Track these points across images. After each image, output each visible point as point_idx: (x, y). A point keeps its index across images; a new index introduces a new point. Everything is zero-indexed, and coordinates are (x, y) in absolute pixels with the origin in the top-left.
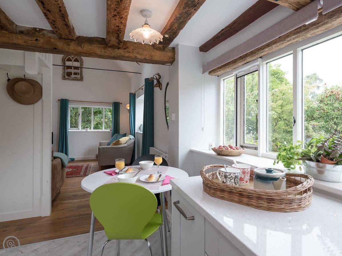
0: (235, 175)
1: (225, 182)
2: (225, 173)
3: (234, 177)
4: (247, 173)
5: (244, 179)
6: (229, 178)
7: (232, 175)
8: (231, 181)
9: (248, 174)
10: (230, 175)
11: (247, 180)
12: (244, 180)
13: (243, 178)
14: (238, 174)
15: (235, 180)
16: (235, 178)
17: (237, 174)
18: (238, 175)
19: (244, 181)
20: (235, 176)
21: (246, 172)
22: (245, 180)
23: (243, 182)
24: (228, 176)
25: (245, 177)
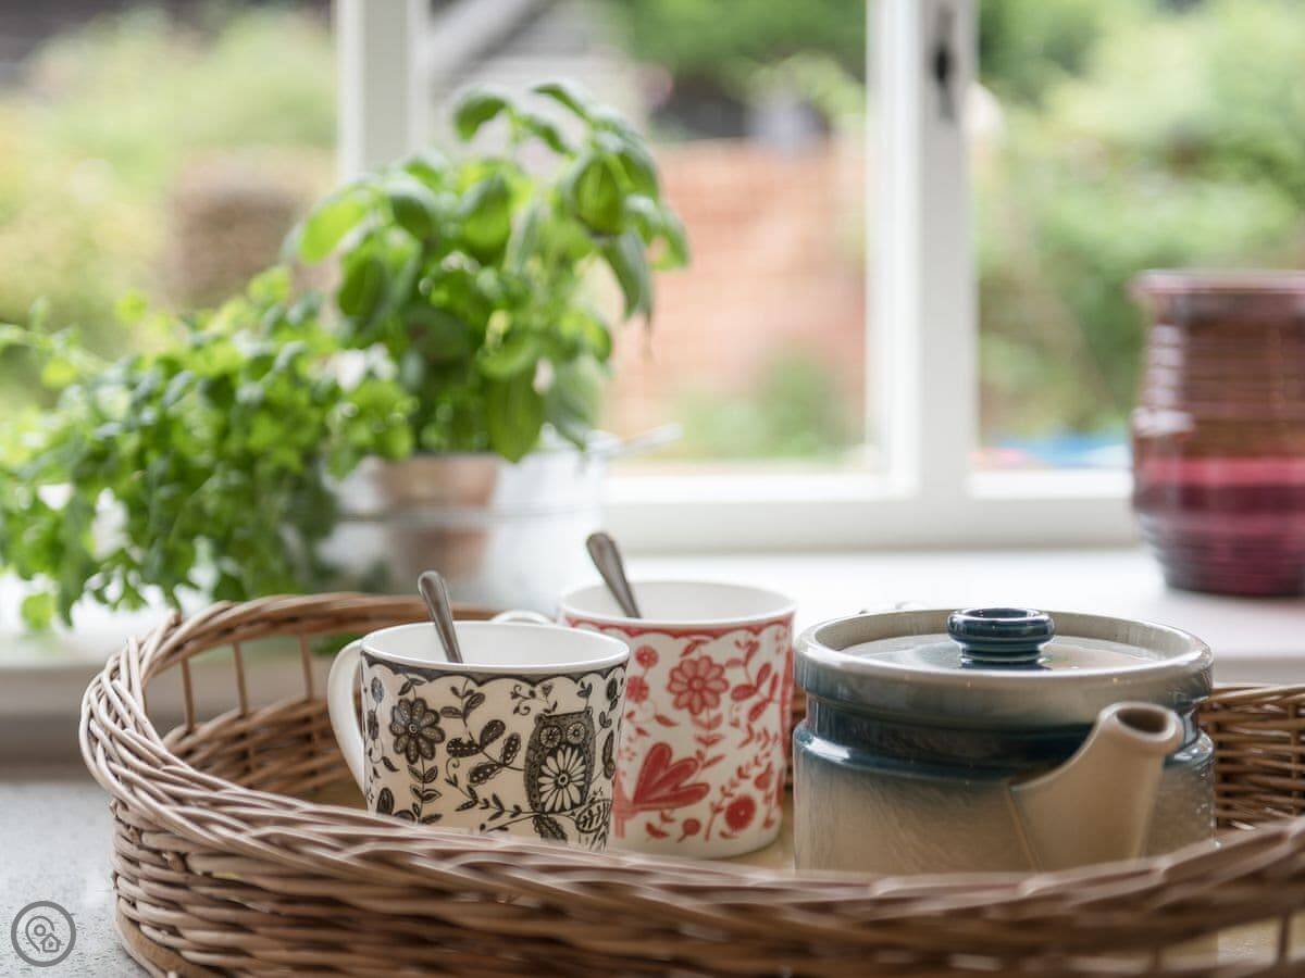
0: (538, 706)
1: (404, 800)
2: (402, 679)
3: (523, 727)
4: (745, 691)
5: (701, 776)
6: (459, 749)
7: (497, 703)
8: (484, 791)
9: (756, 711)
10: (475, 700)
11: (747, 788)
12: (698, 792)
13: (686, 767)
14: (586, 692)
15: (547, 784)
16: (541, 752)
17: (566, 699)
18: (579, 705)
19: (699, 810)
20: (545, 720)
21: (736, 677)
22: (714, 796)
23: (682, 814)
24: (453, 728)
25: (710, 742)
